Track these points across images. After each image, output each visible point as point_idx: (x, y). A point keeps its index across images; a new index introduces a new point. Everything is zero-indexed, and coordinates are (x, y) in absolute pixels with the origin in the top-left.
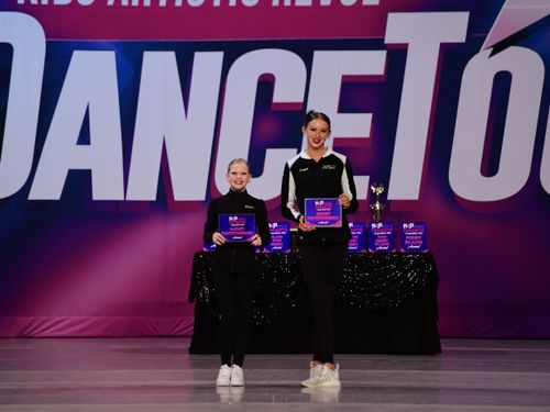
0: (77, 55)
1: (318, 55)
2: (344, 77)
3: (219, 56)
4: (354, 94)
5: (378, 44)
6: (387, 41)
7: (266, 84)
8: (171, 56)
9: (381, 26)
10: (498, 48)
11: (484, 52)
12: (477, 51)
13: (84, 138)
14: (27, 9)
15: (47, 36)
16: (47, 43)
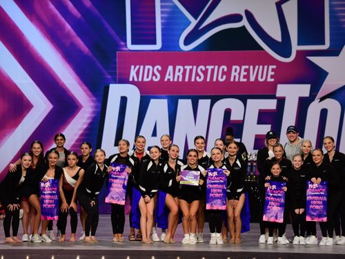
0: (152, 101)
1: (249, 101)
2: (260, 110)
3: (209, 101)
4: (263, 117)
5: (273, 97)
6: (277, 96)
7: (228, 113)
8: (190, 101)
9: (275, 90)
10: (322, 99)
11: (317, 100)
12: (313, 100)
13: (154, 134)
14: (133, 83)
15: (141, 93)
16: (141, 97)
